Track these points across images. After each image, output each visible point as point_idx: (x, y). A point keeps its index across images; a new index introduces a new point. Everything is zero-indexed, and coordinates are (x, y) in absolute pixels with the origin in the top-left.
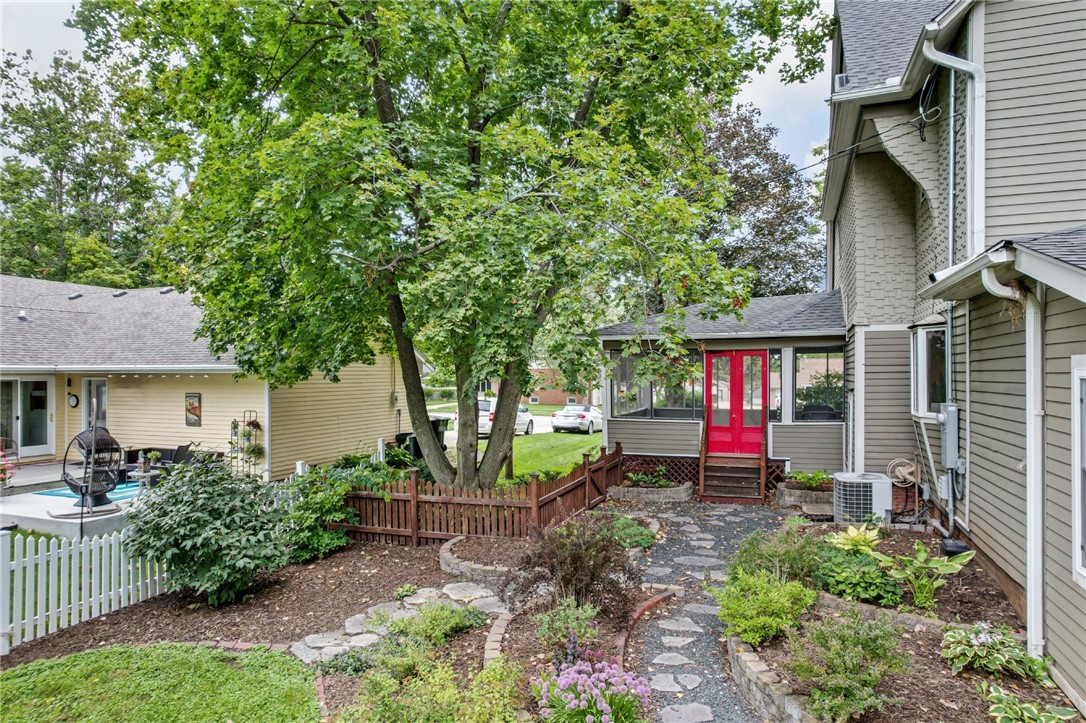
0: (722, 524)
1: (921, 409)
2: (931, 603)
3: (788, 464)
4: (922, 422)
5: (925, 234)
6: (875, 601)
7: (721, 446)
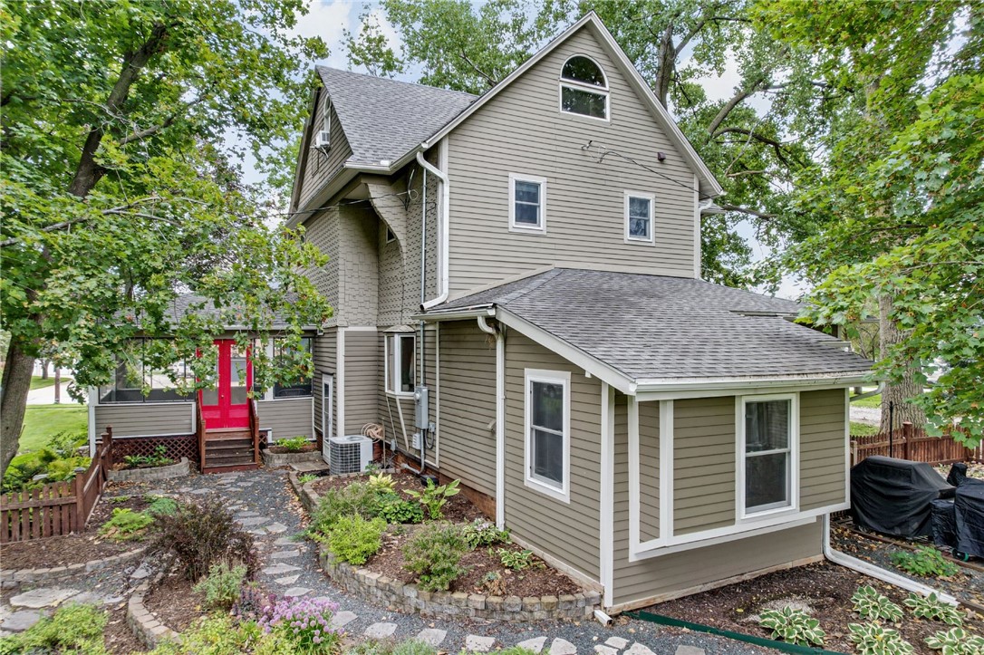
0: (239, 489)
1: (397, 390)
2: (441, 515)
3: (270, 433)
4: (397, 398)
5: (388, 267)
6: (410, 521)
7: (211, 423)
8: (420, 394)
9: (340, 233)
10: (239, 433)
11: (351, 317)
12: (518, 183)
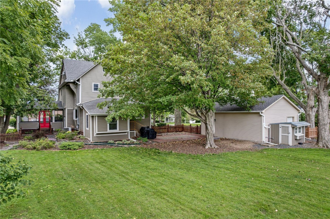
3: (54, 128)
4: (75, 120)
7: (42, 127)
8: (78, 119)
9: (66, 91)
10: (48, 128)
11: (68, 106)
12: (94, 84)
